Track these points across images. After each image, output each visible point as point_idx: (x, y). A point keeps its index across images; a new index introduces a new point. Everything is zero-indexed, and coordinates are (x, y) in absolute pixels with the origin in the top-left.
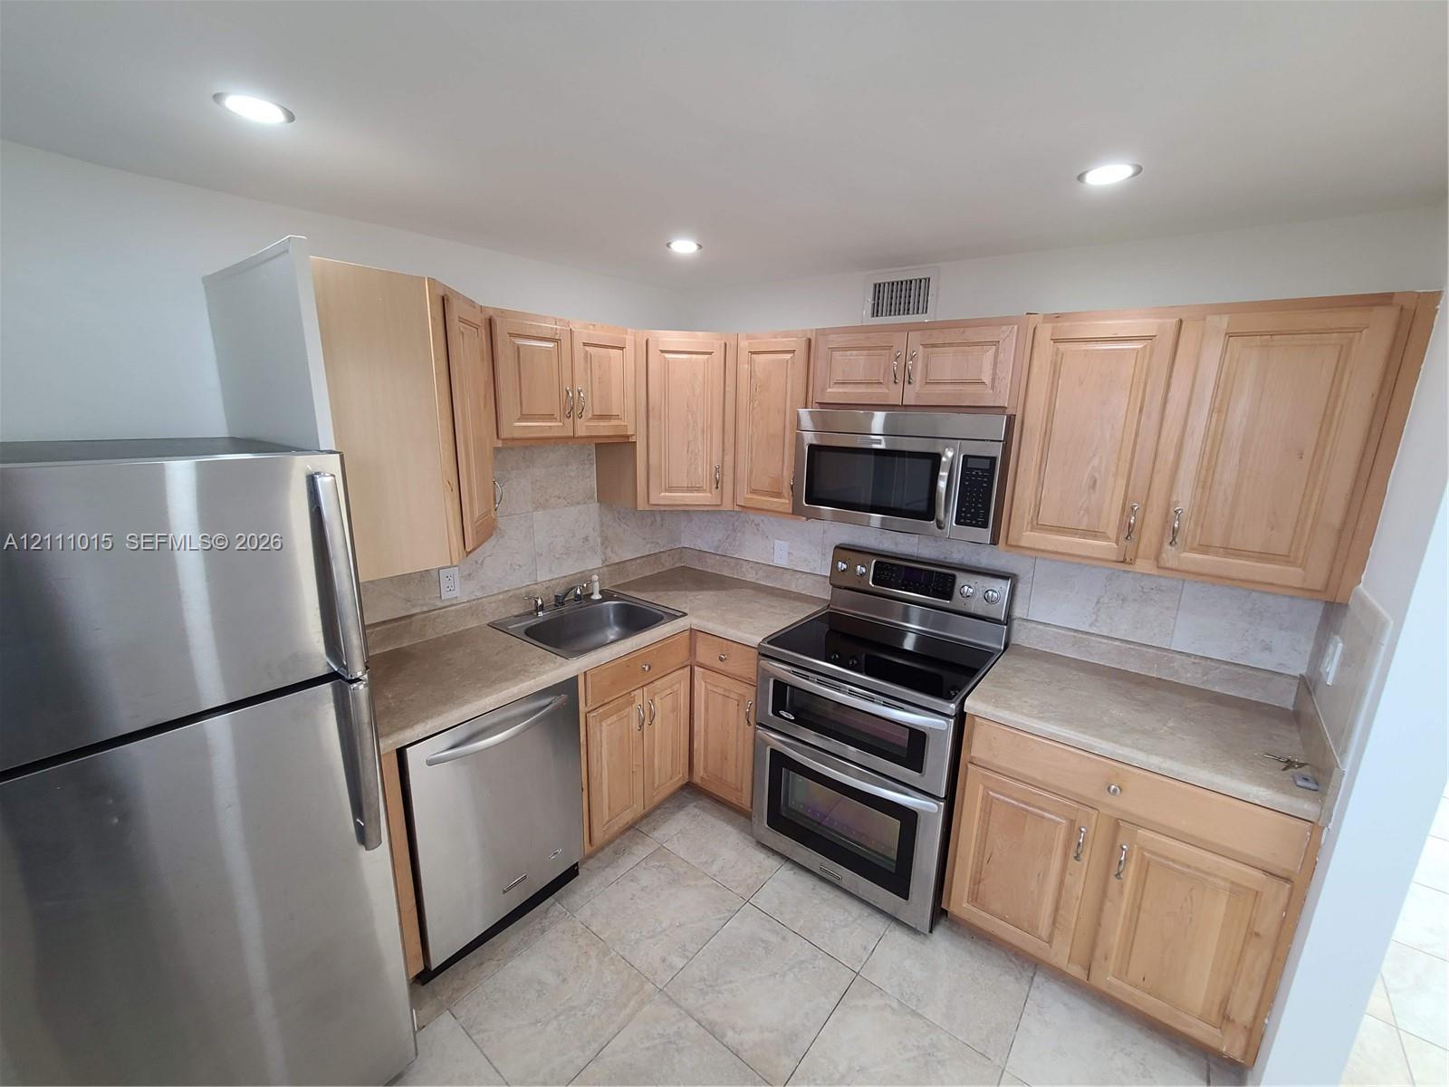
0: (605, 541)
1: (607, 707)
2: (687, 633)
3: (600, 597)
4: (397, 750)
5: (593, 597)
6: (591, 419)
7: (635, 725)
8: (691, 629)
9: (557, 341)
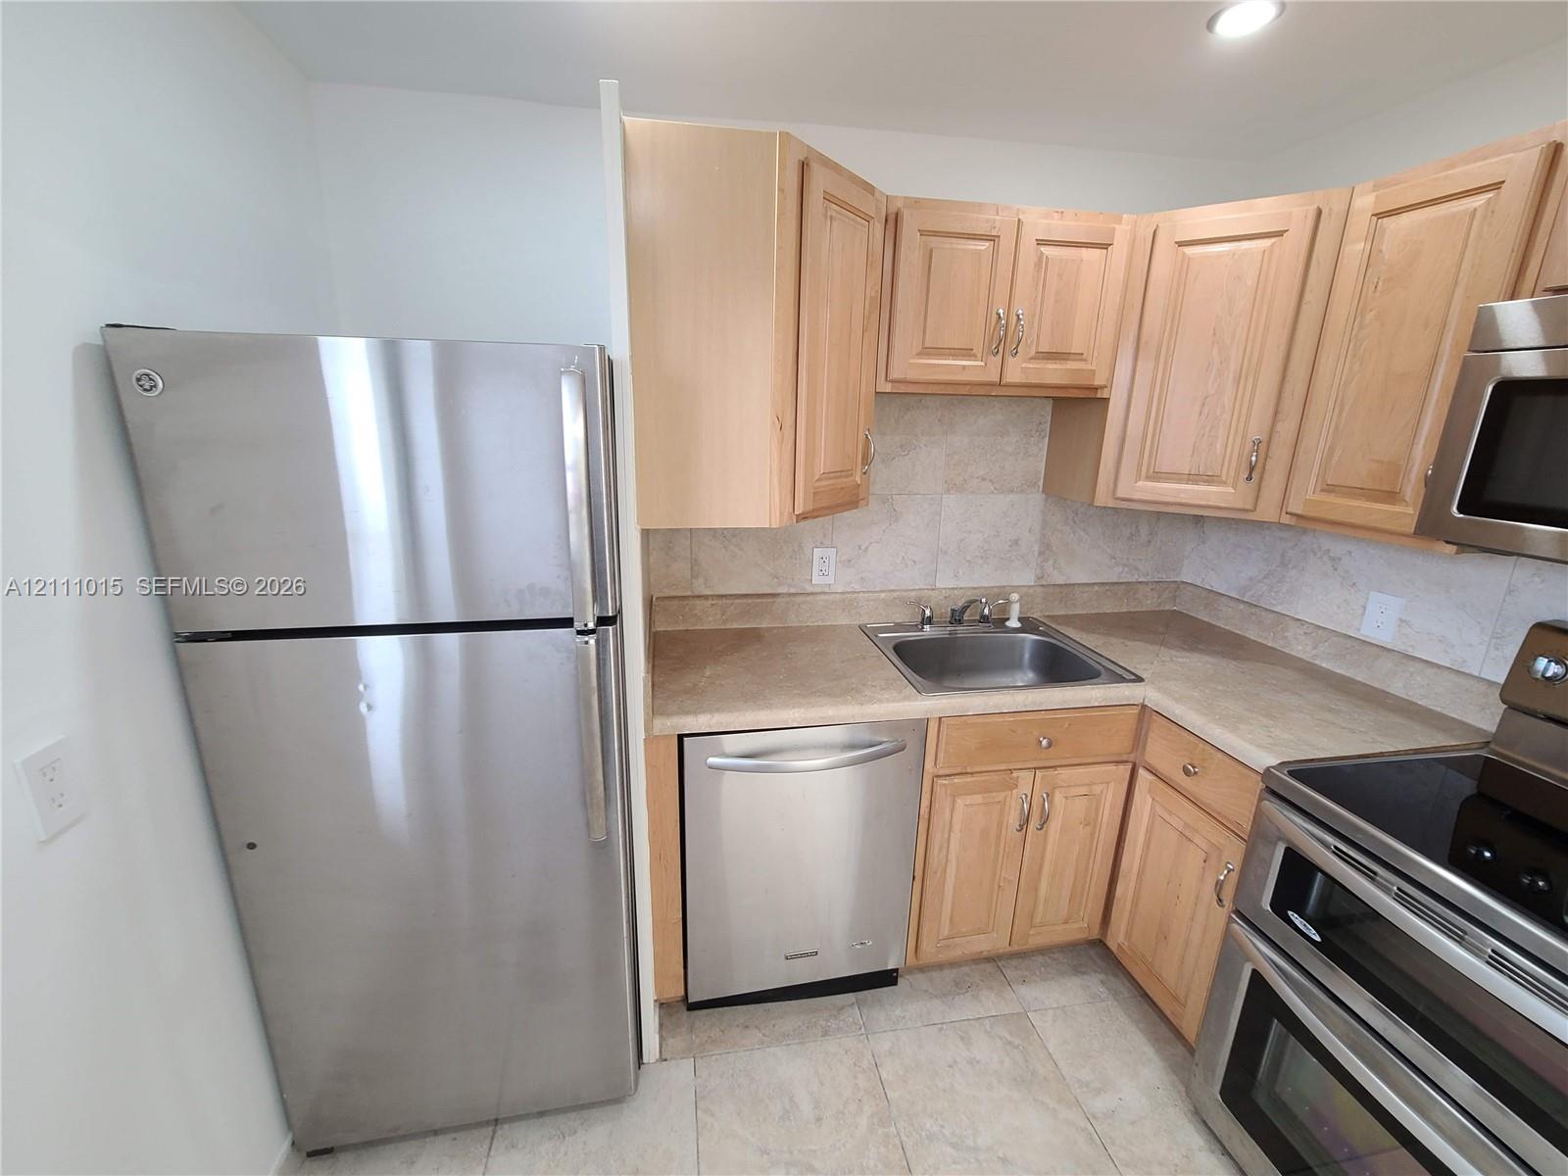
0: (1046, 549)
1: (969, 779)
2: (1135, 711)
3: (1018, 625)
4: (679, 735)
5: (1008, 624)
6: (1032, 358)
7: (1013, 820)
8: (1144, 707)
9: (994, 239)
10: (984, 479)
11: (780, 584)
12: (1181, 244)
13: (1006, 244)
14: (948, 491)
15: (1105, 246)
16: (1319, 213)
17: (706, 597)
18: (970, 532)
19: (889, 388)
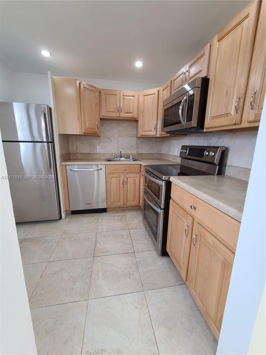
0: (137, 147)
3: (132, 159)
4: (66, 165)
5: (130, 158)
6: (125, 113)
7: (121, 183)
8: (141, 165)
9: (116, 95)
10: (125, 135)
11: (92, 151)
12: (144, 96)
13: (118, 96)
14: (119, 137)
15: (134, 96)
16: (159, 91)
17: (79, 153)
18: (124, 144)
19: (102, 117)
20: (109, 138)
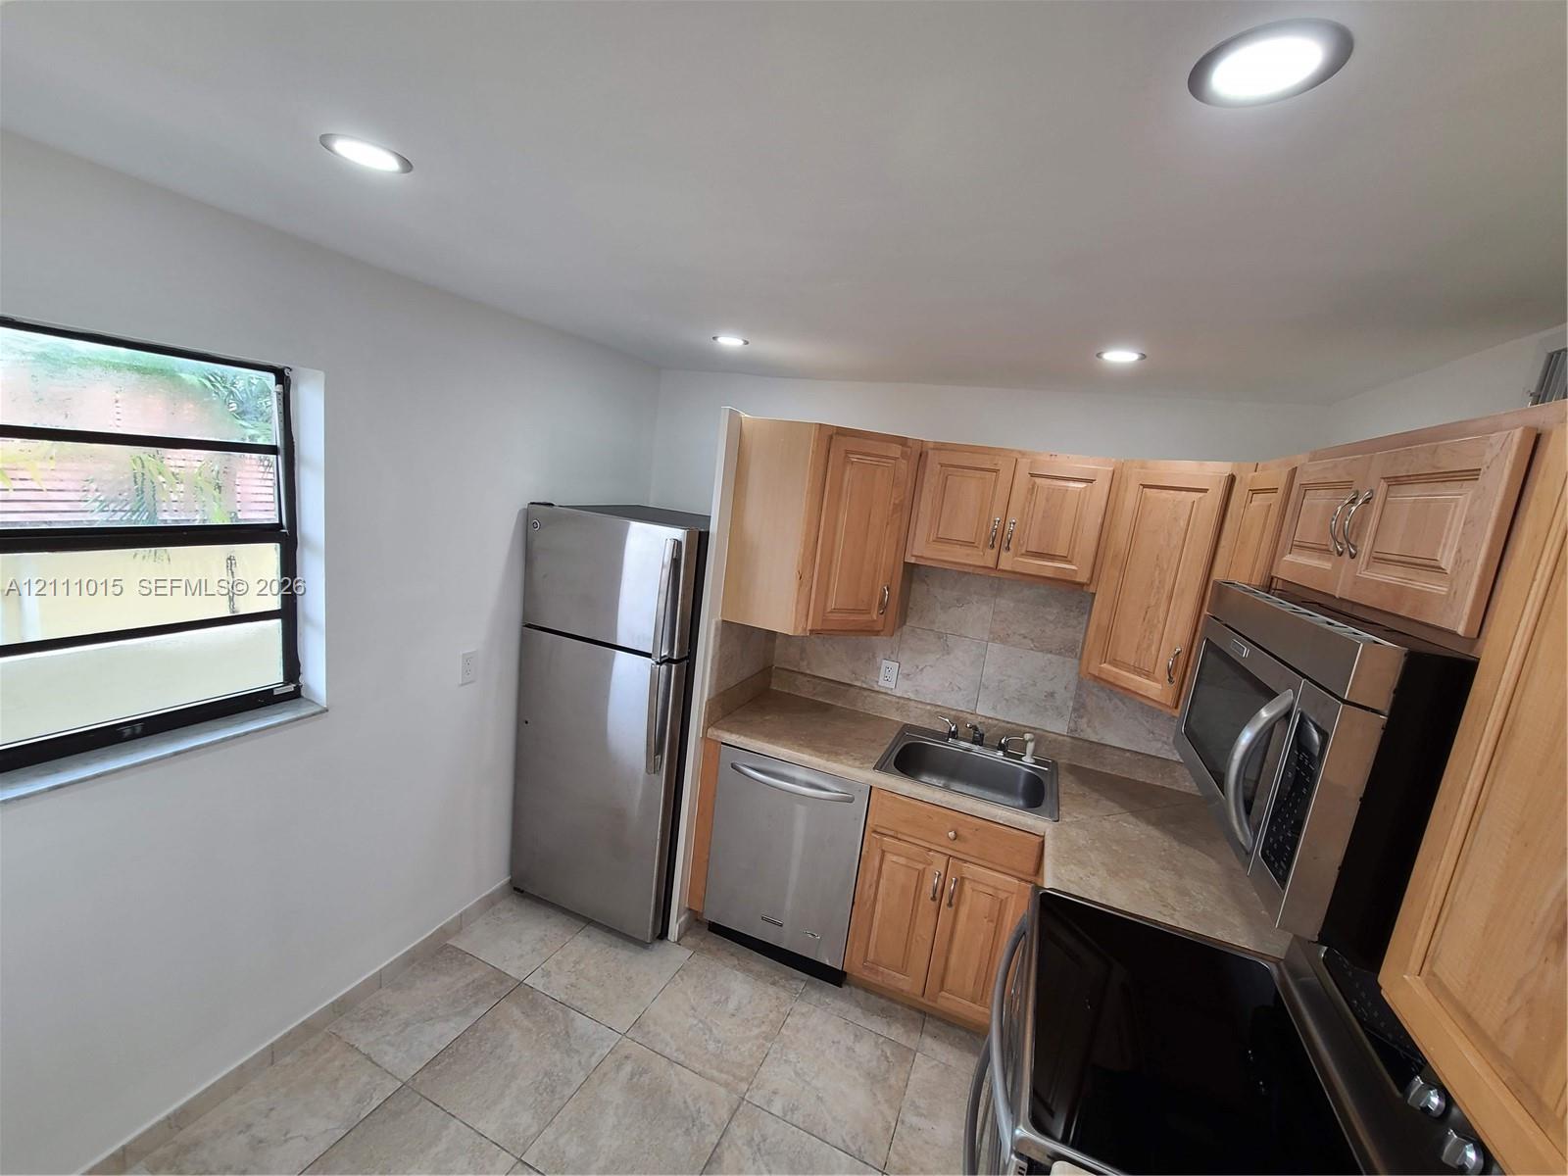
0: (1080, 709)
4: (720, 742)
5: (1024, 758)
6: (1023, 554)
7: (928, 890)
8: (1043, 838)
9: (996, 471)
10: (1025, 637)
11: (857, 680)
12: (1144, 486)
13: (1005, 476)
14: (993, 640)
16: (1233, 479)
17: (806, 675)
18: (1010, 676)
19: (913, 561)
20: (939, 638)
